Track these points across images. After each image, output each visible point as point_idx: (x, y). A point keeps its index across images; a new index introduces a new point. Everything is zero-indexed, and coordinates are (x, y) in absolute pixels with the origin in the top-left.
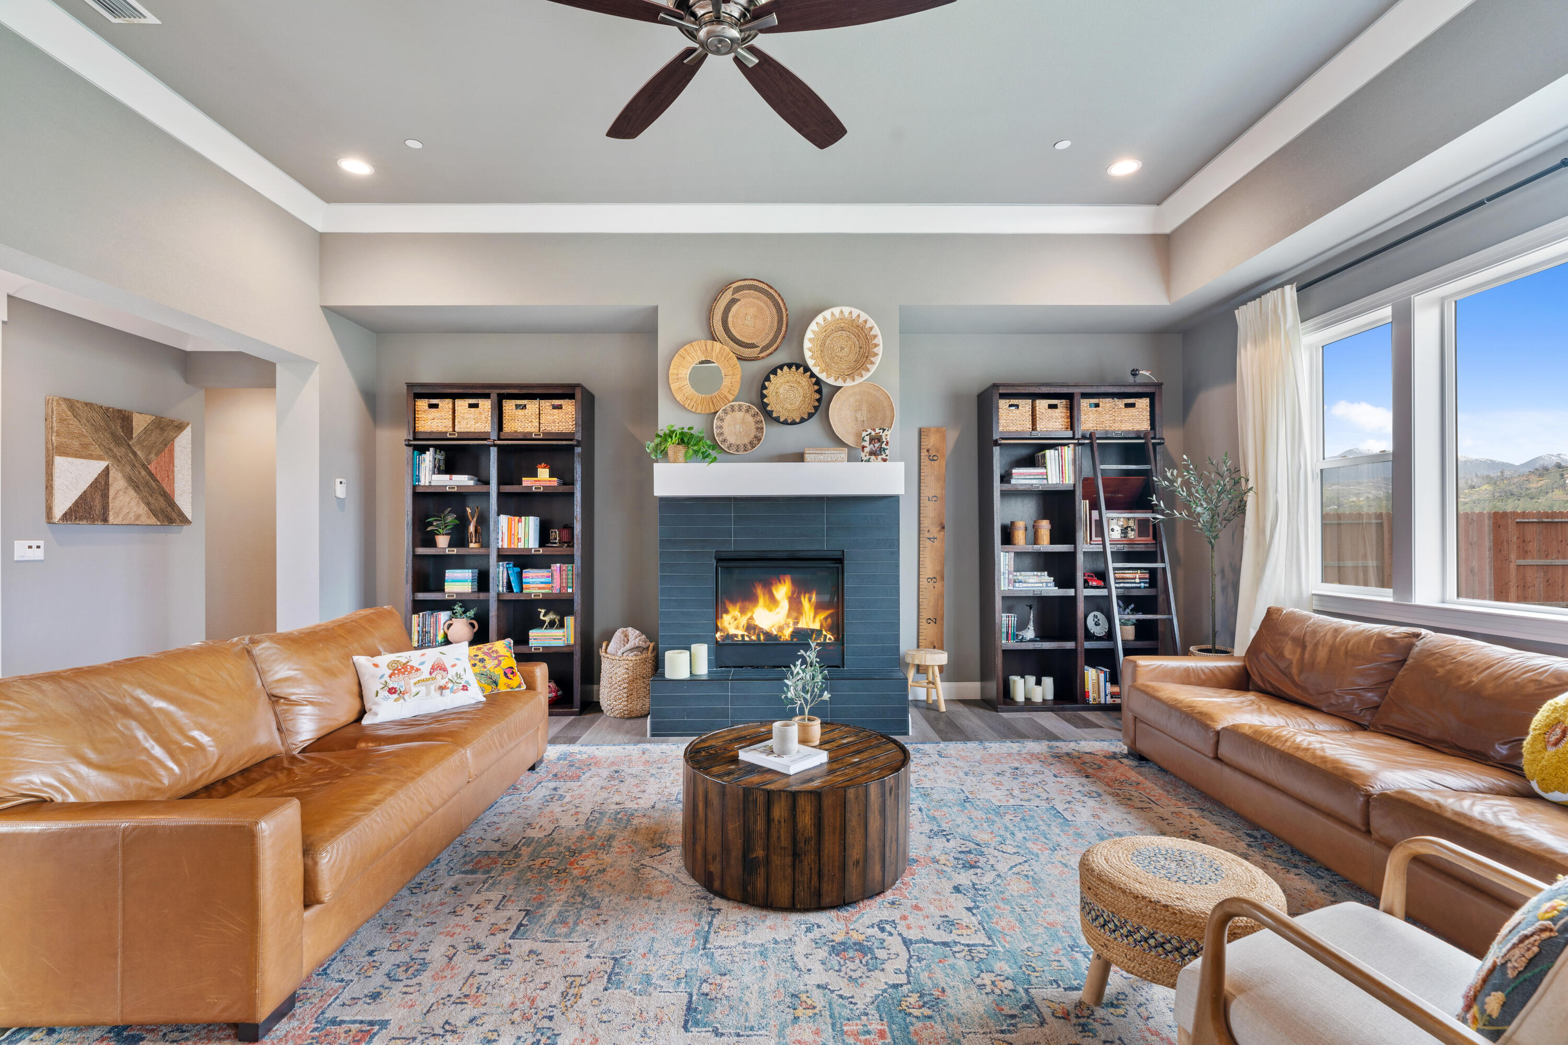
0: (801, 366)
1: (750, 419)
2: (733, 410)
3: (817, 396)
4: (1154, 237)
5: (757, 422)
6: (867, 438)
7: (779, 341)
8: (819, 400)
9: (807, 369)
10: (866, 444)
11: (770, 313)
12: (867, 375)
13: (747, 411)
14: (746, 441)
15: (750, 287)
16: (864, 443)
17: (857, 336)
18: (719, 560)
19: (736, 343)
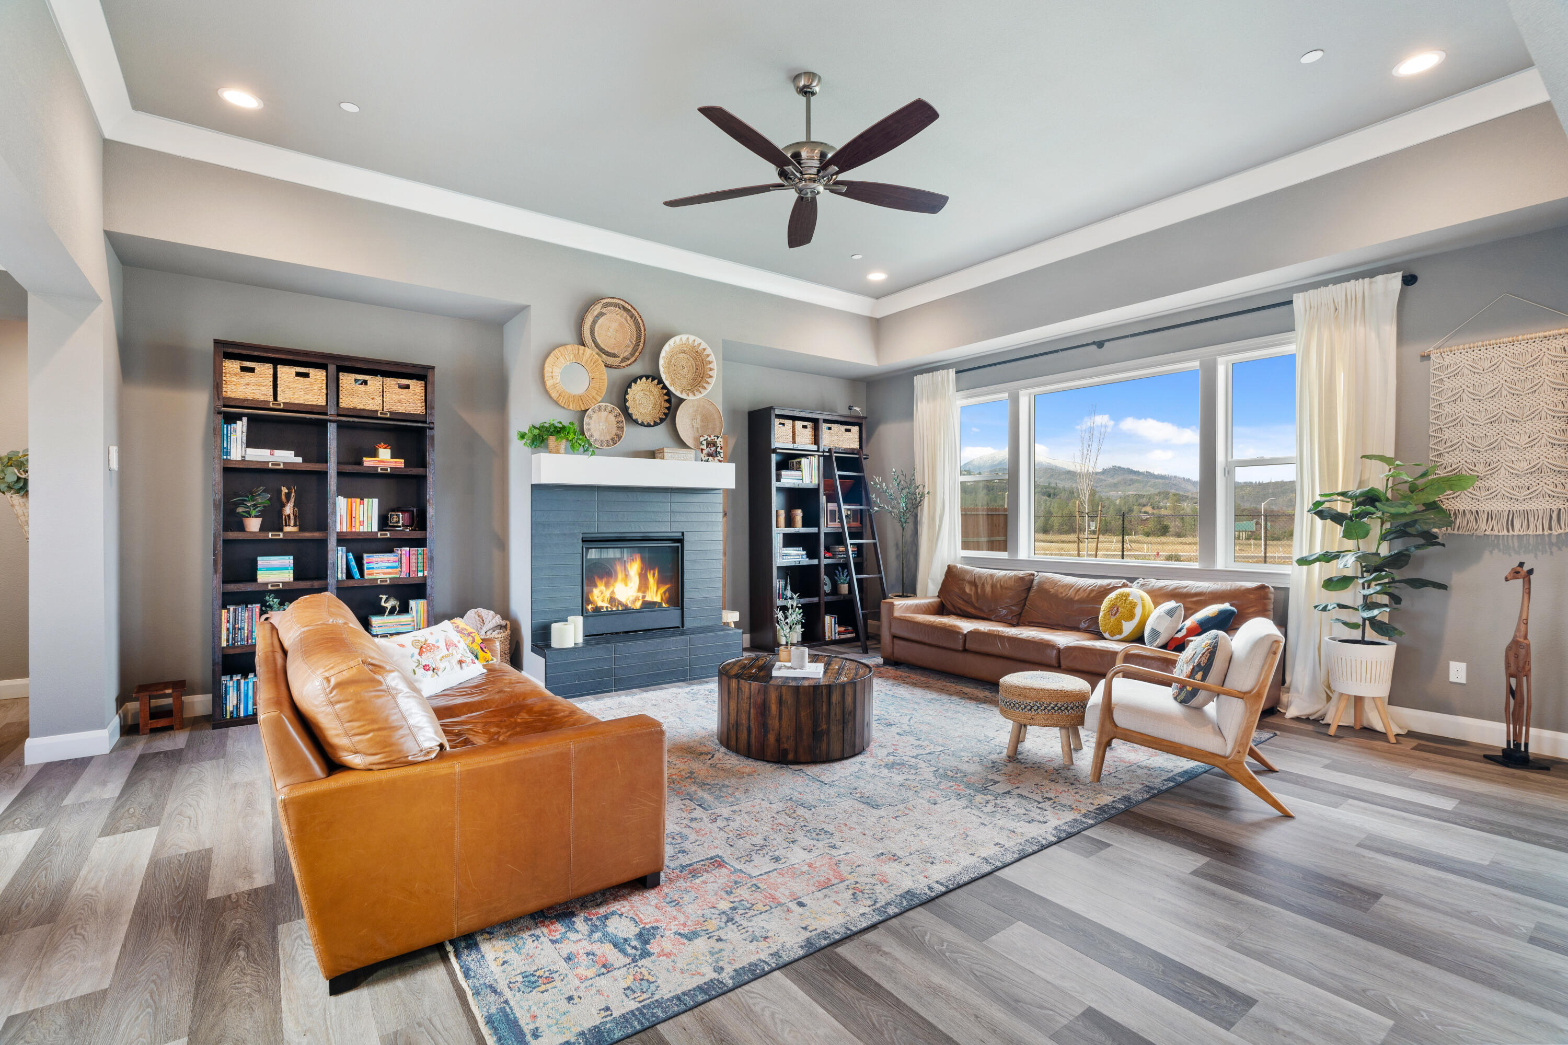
0: (655, 377)
1: (612, 418)
2: (600, 409)
3: (667, 405)
5: (618, 422)
6: (705, 443)
7: (636, 355)
8: (668, 408)
9: (660, 381)
10: (704, 447)
11: (630, 329)
12: (705, 393)
13: (611, 412)
14: (608, 438)
15: (616, 305)
16: (702, 447)
17: (695, 359)
18: (583, 541)
19: (603, 353)
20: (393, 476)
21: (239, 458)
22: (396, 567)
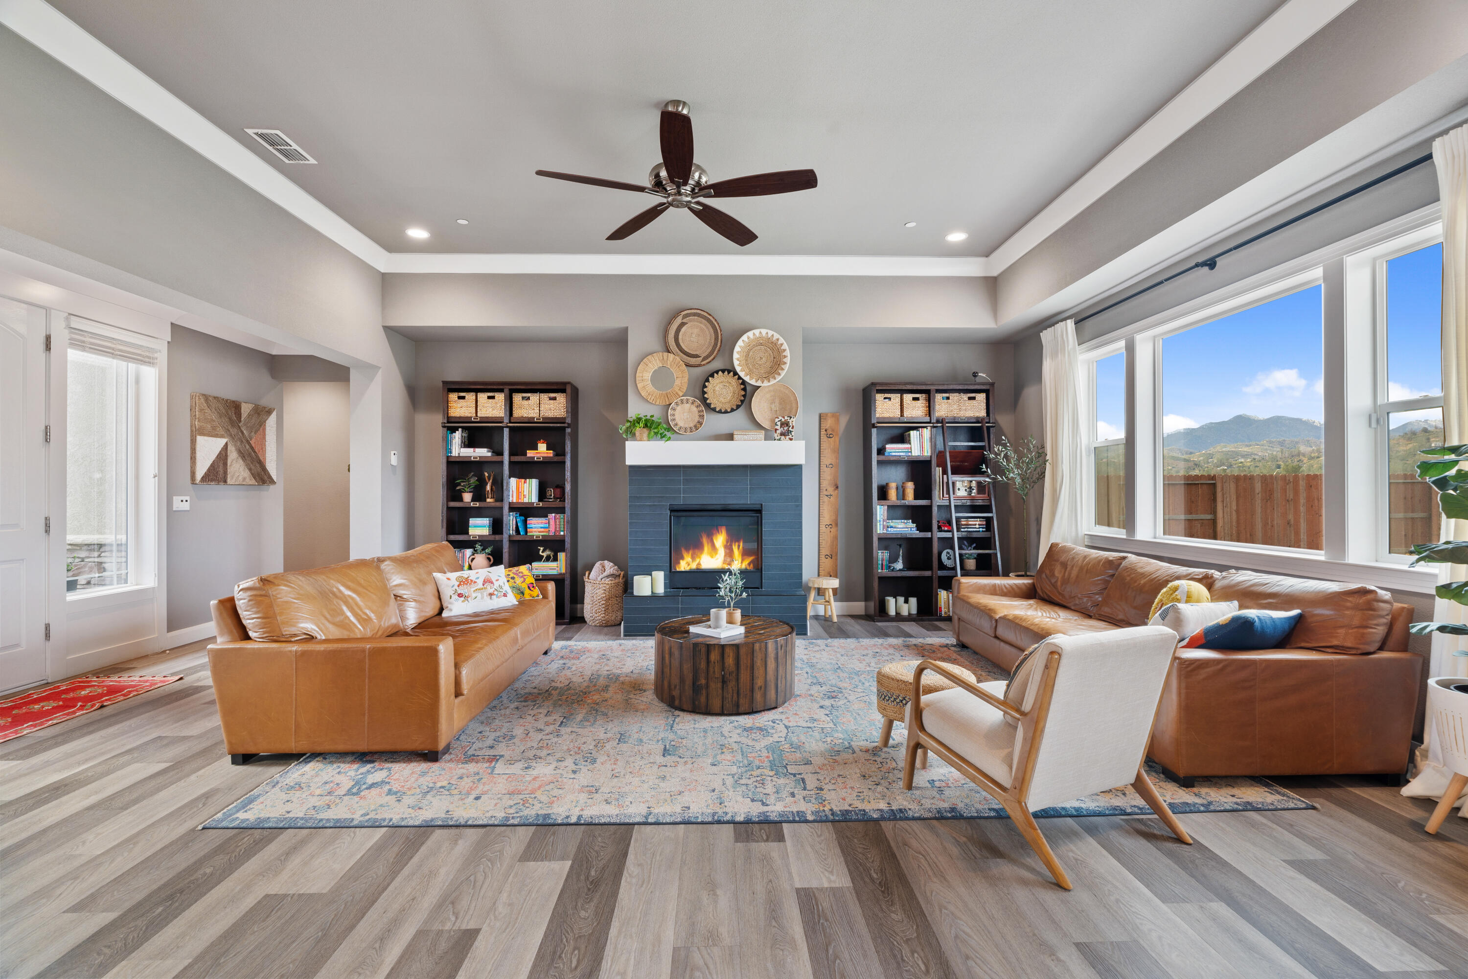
0: (731, 371)
1: (694, 409)
2: (682, 403)
3: (743, 393)
4: (986, 279)
5: (699, 412)
6: (779, 423)
7: (715, 353)
8: (744, 396)
9: (735, 374)
10: (778, 427)
11: (709, 333)
12: (779, 378)
13: (693, 403)
14: (692, 425)
15: (695, 315)
16: (777, 427)
17: (772, 349)
18: (672, 511)
19: (685, 354)
20: (545, 463)
21: (457, 455)
22: (547, 528)
